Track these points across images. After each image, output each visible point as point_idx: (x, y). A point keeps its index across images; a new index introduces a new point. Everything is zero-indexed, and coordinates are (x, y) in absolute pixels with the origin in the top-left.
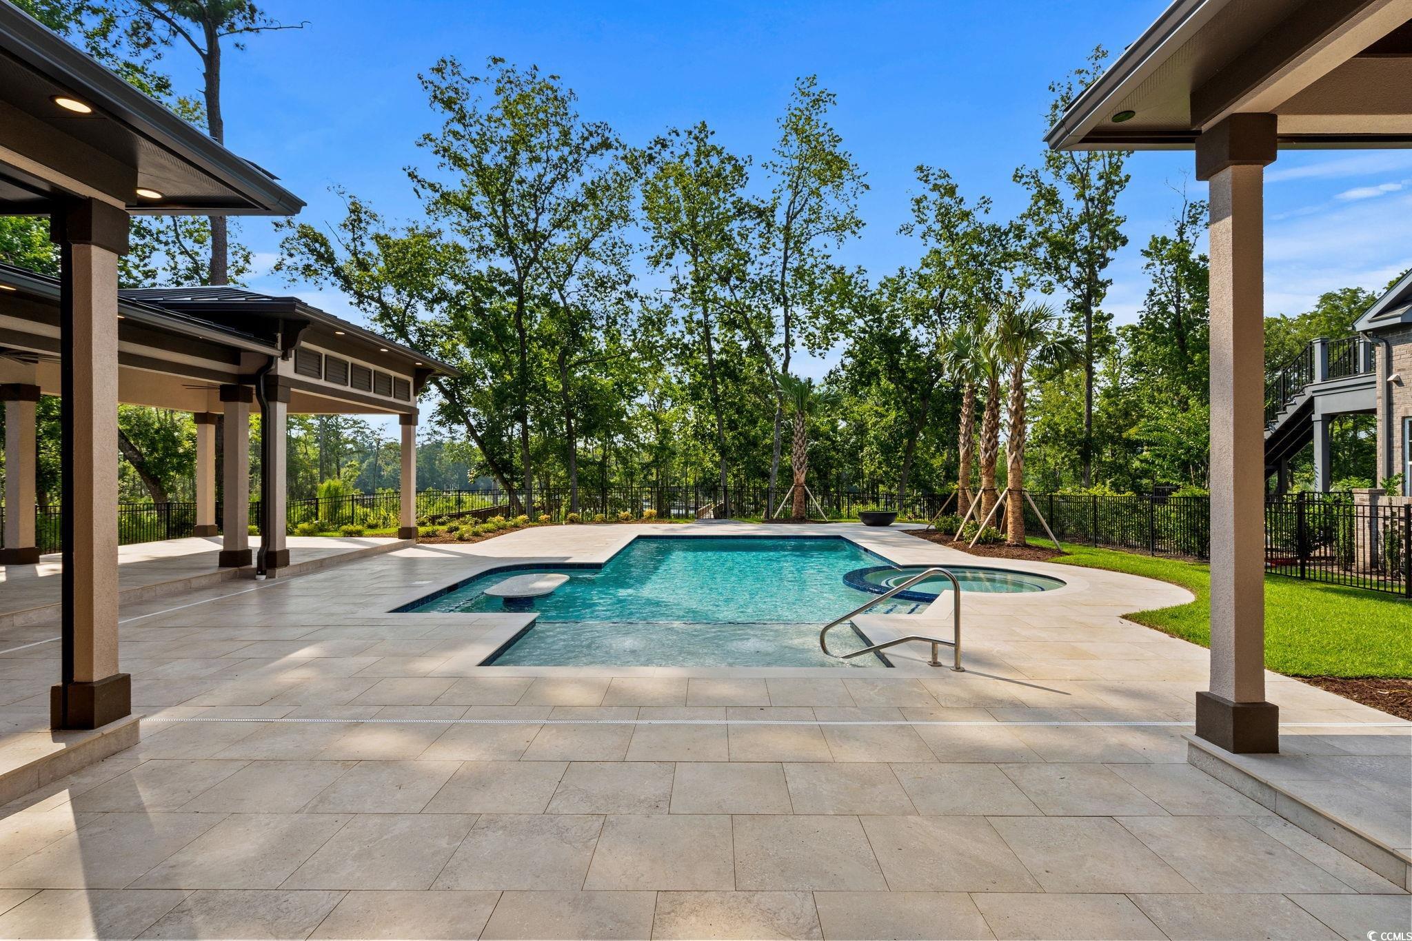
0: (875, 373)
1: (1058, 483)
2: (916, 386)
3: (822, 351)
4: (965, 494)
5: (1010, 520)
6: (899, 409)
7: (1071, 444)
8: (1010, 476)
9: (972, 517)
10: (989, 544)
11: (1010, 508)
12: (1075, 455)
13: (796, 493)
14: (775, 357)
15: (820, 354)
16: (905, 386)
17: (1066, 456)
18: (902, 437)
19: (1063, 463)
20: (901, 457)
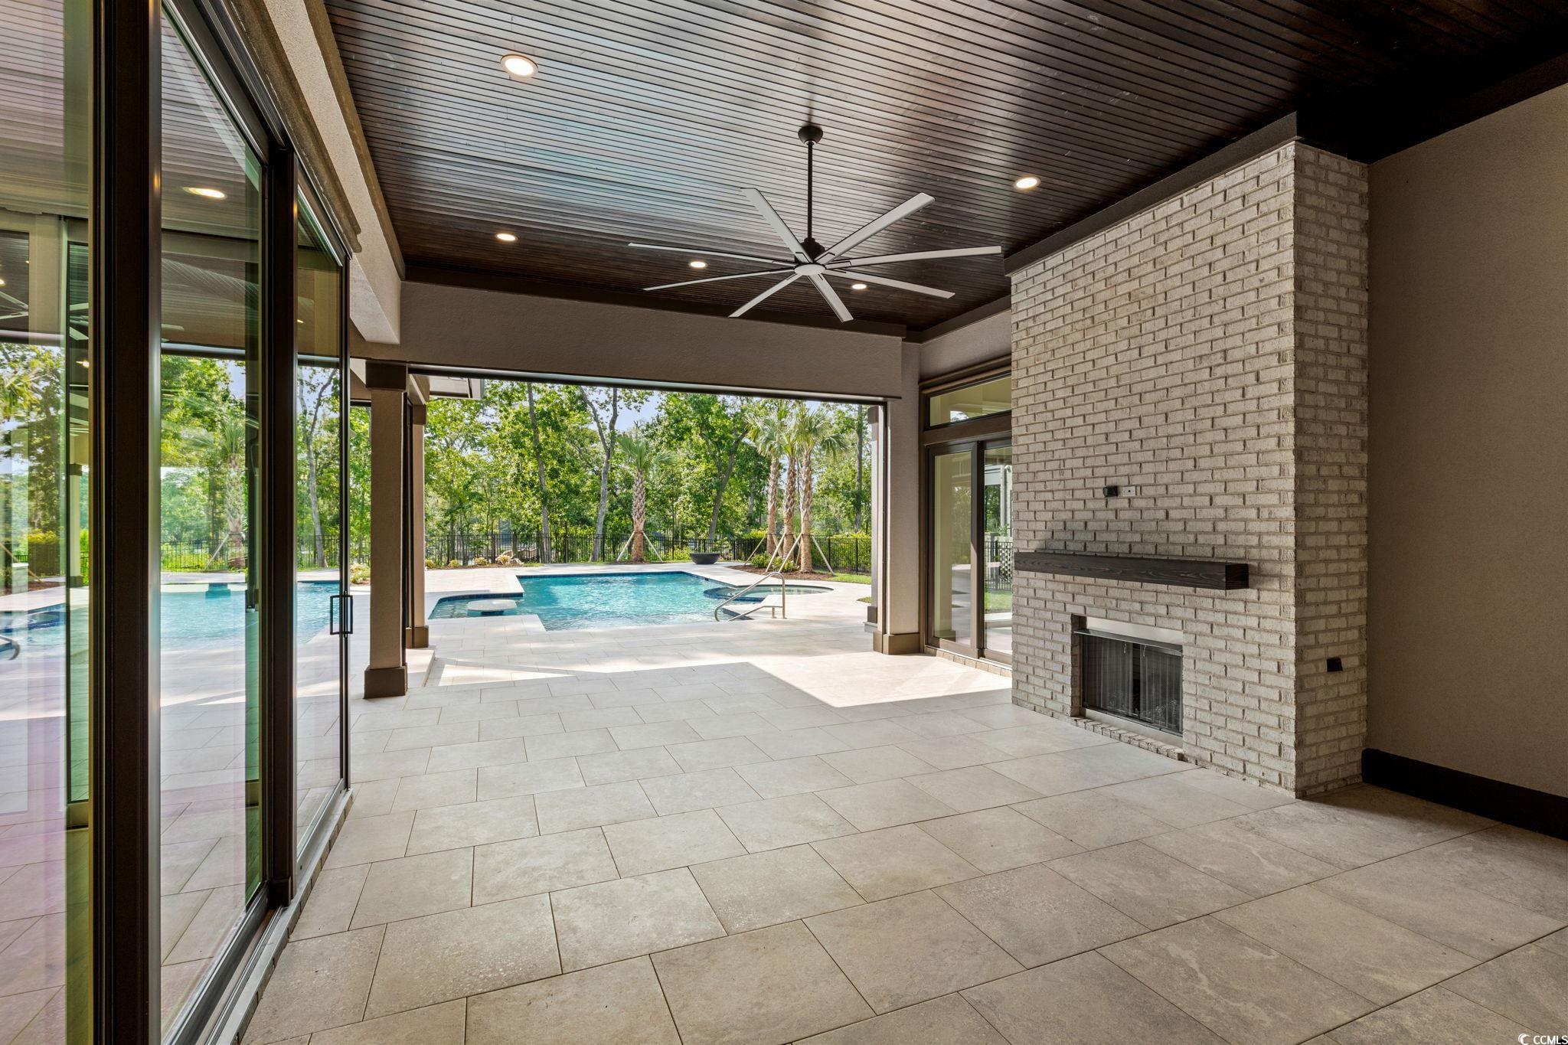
0: (688, 429)
1: (837, 528)
2: (723, 442)
3: (637, 404)
4: (772, 538)
5: (803, 555)
6: (708, 462)
7: (848, 496)
8: (803, 525)
9: (777, 555)
10: (789, 572)
11: (803, 547)
12: (849, 505)
13: (636, 539)
14: (601, 413)
15: (636, 407)
16: (713, 442)
17: (843, 505)
18: (712, 487)
19: (841, 511)
20: (710, 506)
